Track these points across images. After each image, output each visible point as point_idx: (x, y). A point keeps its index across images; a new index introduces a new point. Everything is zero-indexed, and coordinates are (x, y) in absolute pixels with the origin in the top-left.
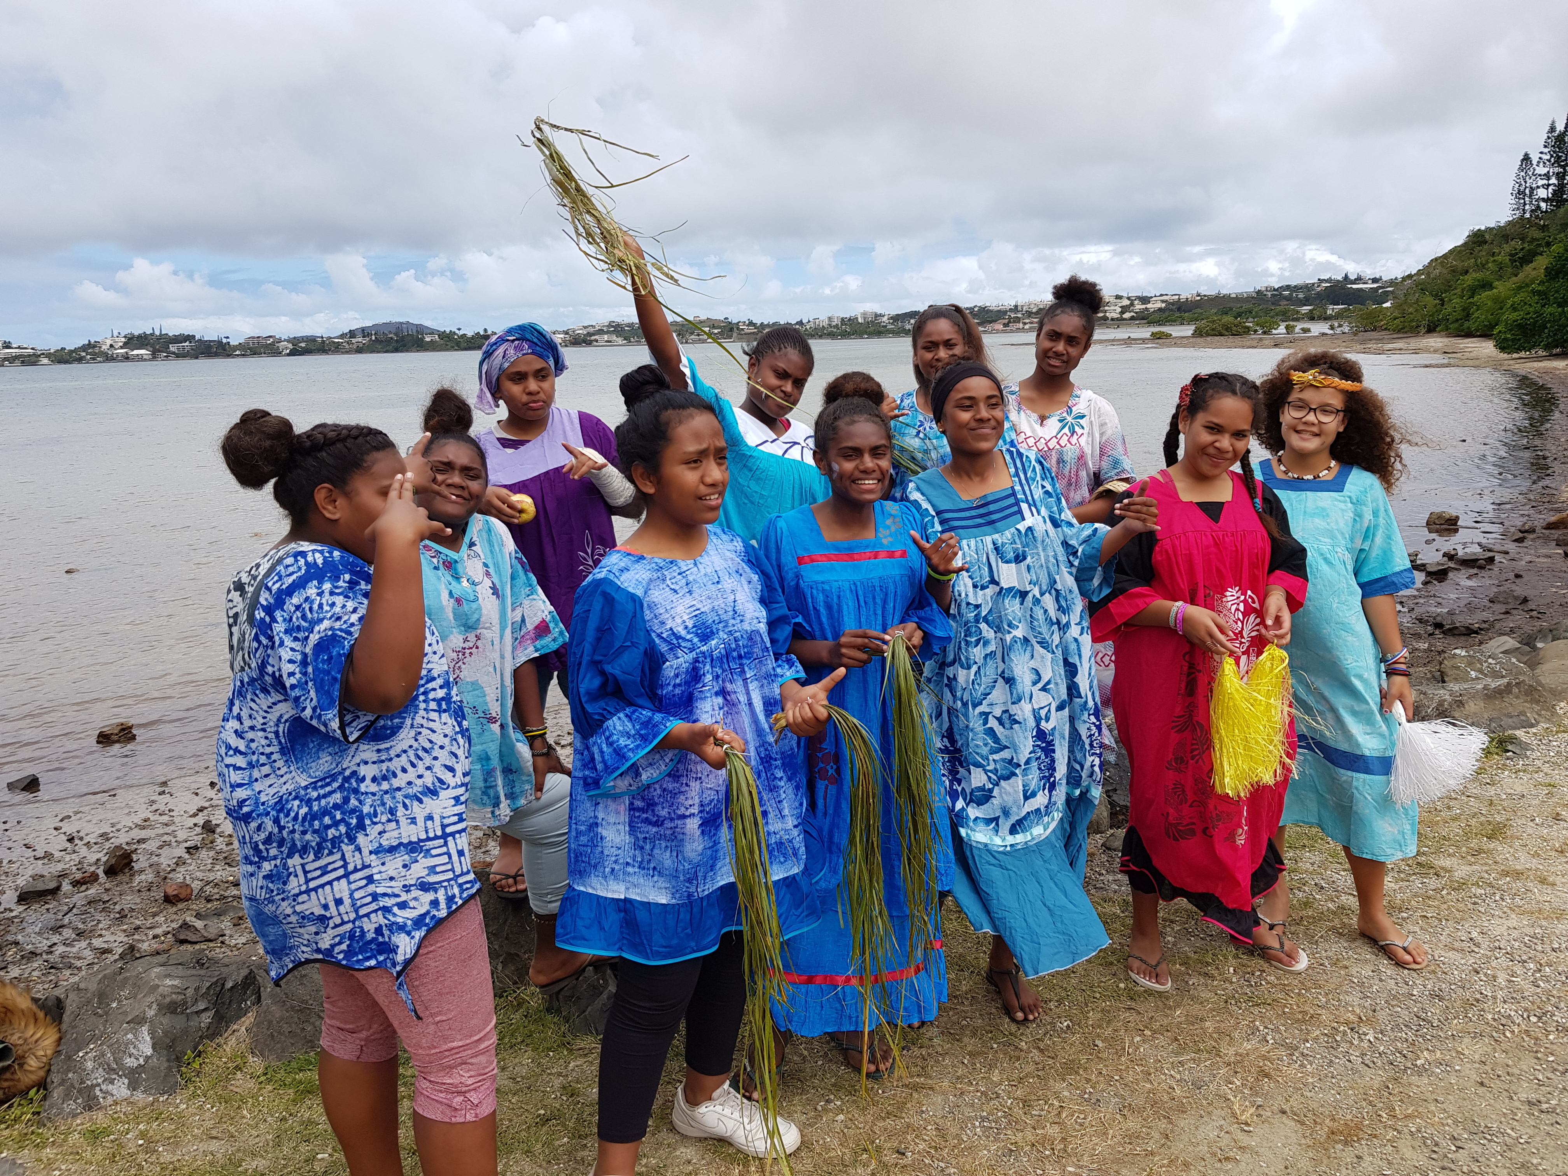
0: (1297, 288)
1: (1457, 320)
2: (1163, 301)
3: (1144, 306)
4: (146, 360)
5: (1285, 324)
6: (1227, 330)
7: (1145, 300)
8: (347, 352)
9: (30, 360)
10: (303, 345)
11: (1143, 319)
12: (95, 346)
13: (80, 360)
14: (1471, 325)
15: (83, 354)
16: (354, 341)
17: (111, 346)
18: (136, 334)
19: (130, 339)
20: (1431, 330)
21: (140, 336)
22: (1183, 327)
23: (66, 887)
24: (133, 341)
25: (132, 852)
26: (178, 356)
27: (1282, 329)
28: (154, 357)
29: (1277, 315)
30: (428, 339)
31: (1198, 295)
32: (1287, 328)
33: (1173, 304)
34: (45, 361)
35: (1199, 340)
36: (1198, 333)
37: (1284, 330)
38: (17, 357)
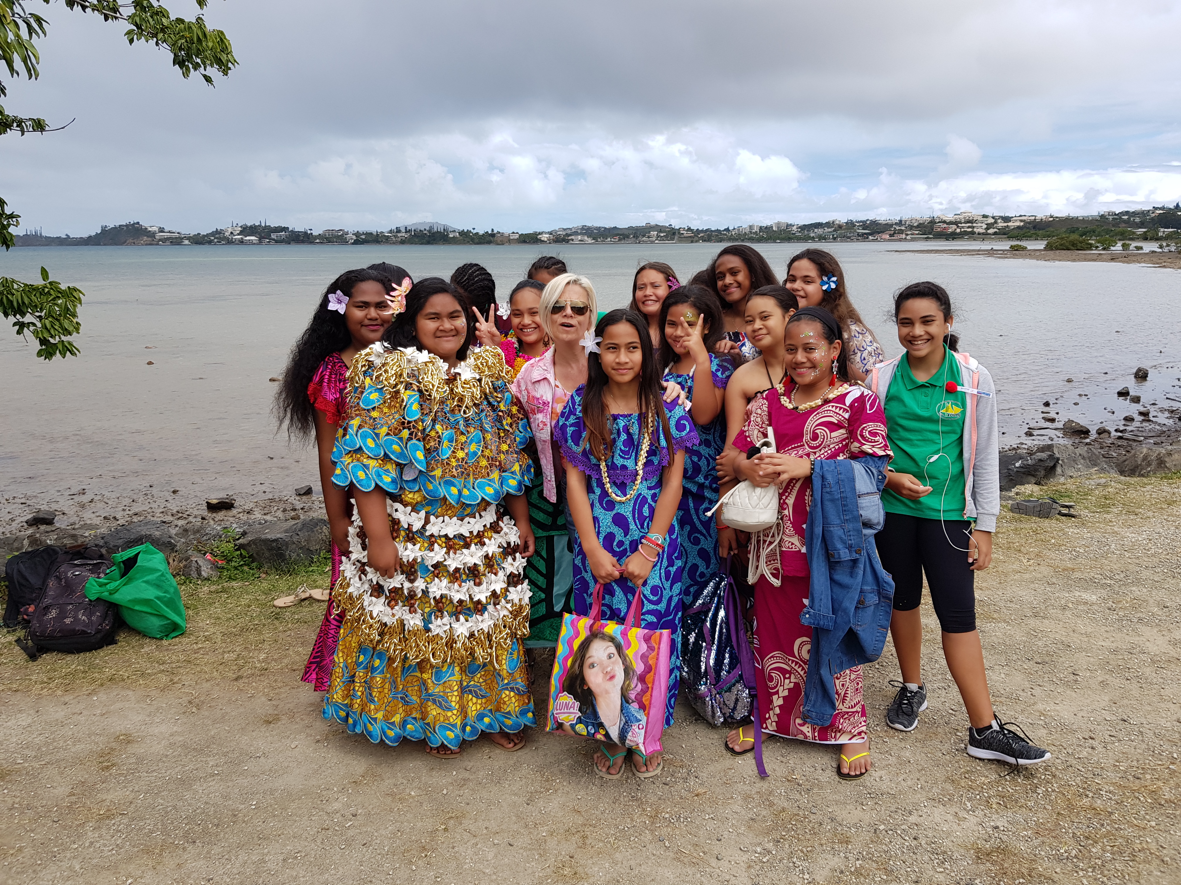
0: (1134, 214)
2: (1021, 221)
3: (1006, 224)
4: (254, 244)
5: (1122, 242)
6: (1073, 245)
7: (1006, 219)
8: (394, 243)
9: (176, 241)
10: (363, 237)
11: (1004, 234)
12: (220, 233)
13: (210, 242)
15: (212, 238)
16: (399, 235)
17: (232, 233)
18: (249, 225)
19: (244, 228)
21: (251, 227)
22: (1037, 242)
24: (247, 230)
26: (277, 242)
27: (1118, 247)
28: (260, 242)
29: (1116, 235)
30: (451, 236)
31: (1051, 217)
32: (1123, 245)
33: (1030, 223)
34: (186, 242)
35: (1051, 253)
36: (1049, 247)
37: (1121, 248)
38: (168, 239)
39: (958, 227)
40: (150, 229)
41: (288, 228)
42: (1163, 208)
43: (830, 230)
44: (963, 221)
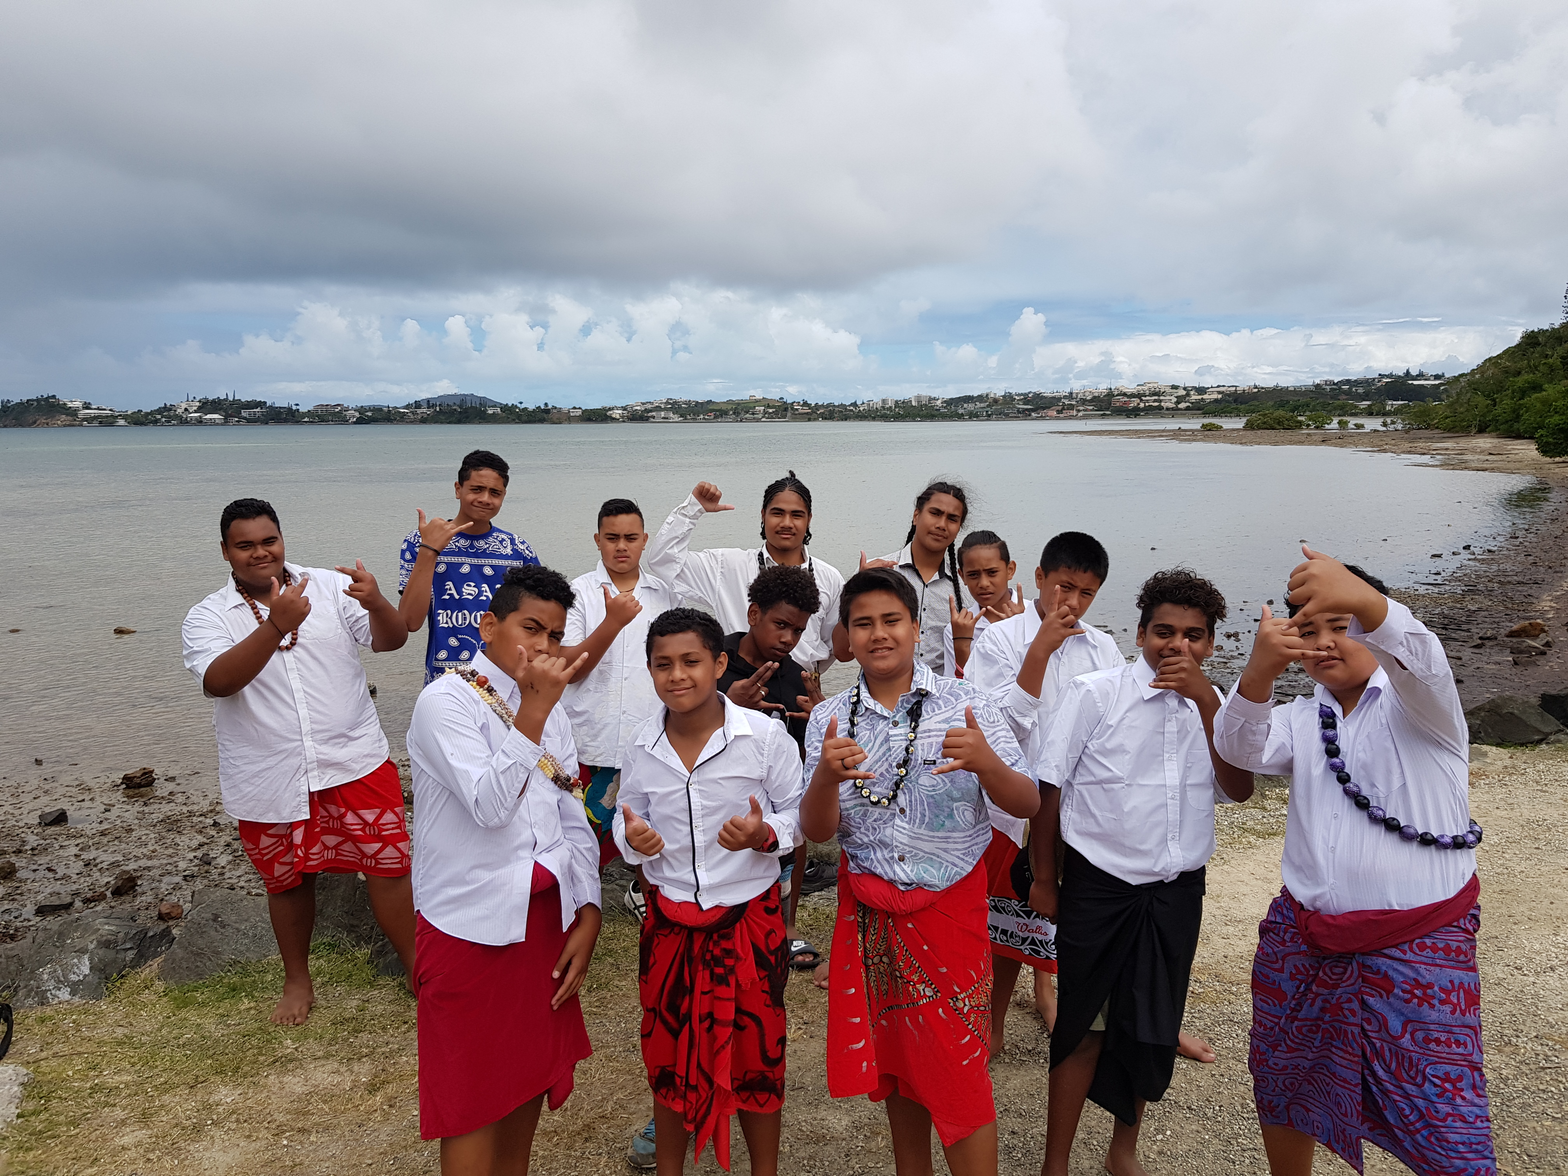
0: (1357, 383)
1: (1507, 422)
2: (1219, 393)
3: (1200, 397)
4: (218, 425)
5: (1340, 418)
6: (1279, 423)
7: (1201, 390)
8: (412, 422)
9: (107, 421)
10: (369, 414)
11: (1199, 409)
12: (170, 410)
13: (156, 422)
14: (1520, 427)
15: (159, 417)
16: (419, 411)
17: (186, 410)
18: (211, 398)
19: (204, 403)
20: (1482, 430)
21: (214, 401)
22: (1235, 419)
23: (78, 904)
24: (207, 406)
25: (138, 877)
26: (250, 421)
27: (1335, 424)
28: (226, 422)
29: (1335, 409)
30: (490, 412)
31: (1256, 387)
32: (1340, 423)
33: (1229, 395)
34: (122, 422)
35: (1252, 434)
36: (1249, 426)
37: (1337, 426)
38: (96, 418)
39: (1141, 400)
40: (70, 405)
41: (265, 403)
42: (1390, 376)
43: (982, 405)
44: (1147, 393)
